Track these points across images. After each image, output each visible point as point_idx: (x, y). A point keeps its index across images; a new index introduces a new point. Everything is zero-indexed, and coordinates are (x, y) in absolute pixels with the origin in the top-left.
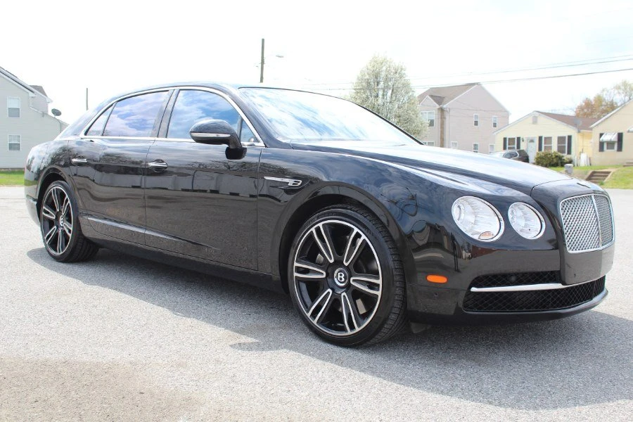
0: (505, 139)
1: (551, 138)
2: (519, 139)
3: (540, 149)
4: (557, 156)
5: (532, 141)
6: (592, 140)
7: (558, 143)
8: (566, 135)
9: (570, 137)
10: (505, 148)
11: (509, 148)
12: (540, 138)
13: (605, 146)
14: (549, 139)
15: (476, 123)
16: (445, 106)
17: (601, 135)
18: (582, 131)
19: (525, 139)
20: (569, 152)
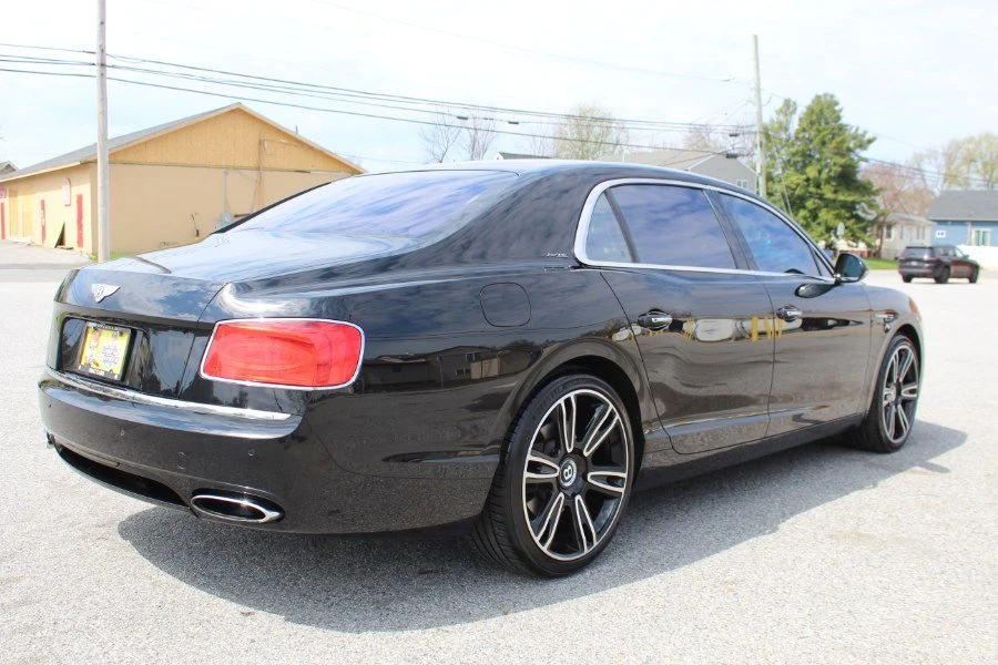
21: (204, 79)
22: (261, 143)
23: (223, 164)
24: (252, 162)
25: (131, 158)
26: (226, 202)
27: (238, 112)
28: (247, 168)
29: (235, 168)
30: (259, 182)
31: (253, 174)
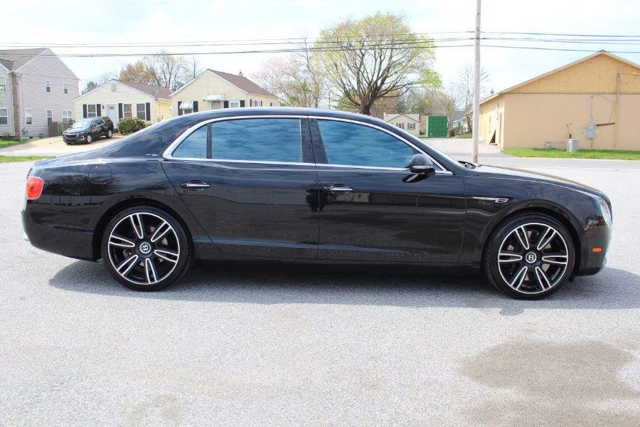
0: (85, 106)
1: (131, 105)
2: (99, 106)
3: (121, 116)
4: (138, 122)
5: (112, 108)
6: (171, 108)
7: (138, 110)
8: (144, 102)
9: (148, 105)
10: (85, 116)
11: (90, 116)
12: (120, 105)
13: (183, 112)
14: (128, 107)
15: (48, 89)
16: (16, 71)
17: (180, 103)
18: (160, 99)
19: (105, 107)
20: (149, 119)
21: (540, 40)
22: (618, 76)
23: (590, 91)
24: (612, 89)
25: (529, 90)
26: (592, 117)
27: (602, 56)
28: (606, 94)
29: (599, 94)
30: (616, 102)
31: (612, 97)
